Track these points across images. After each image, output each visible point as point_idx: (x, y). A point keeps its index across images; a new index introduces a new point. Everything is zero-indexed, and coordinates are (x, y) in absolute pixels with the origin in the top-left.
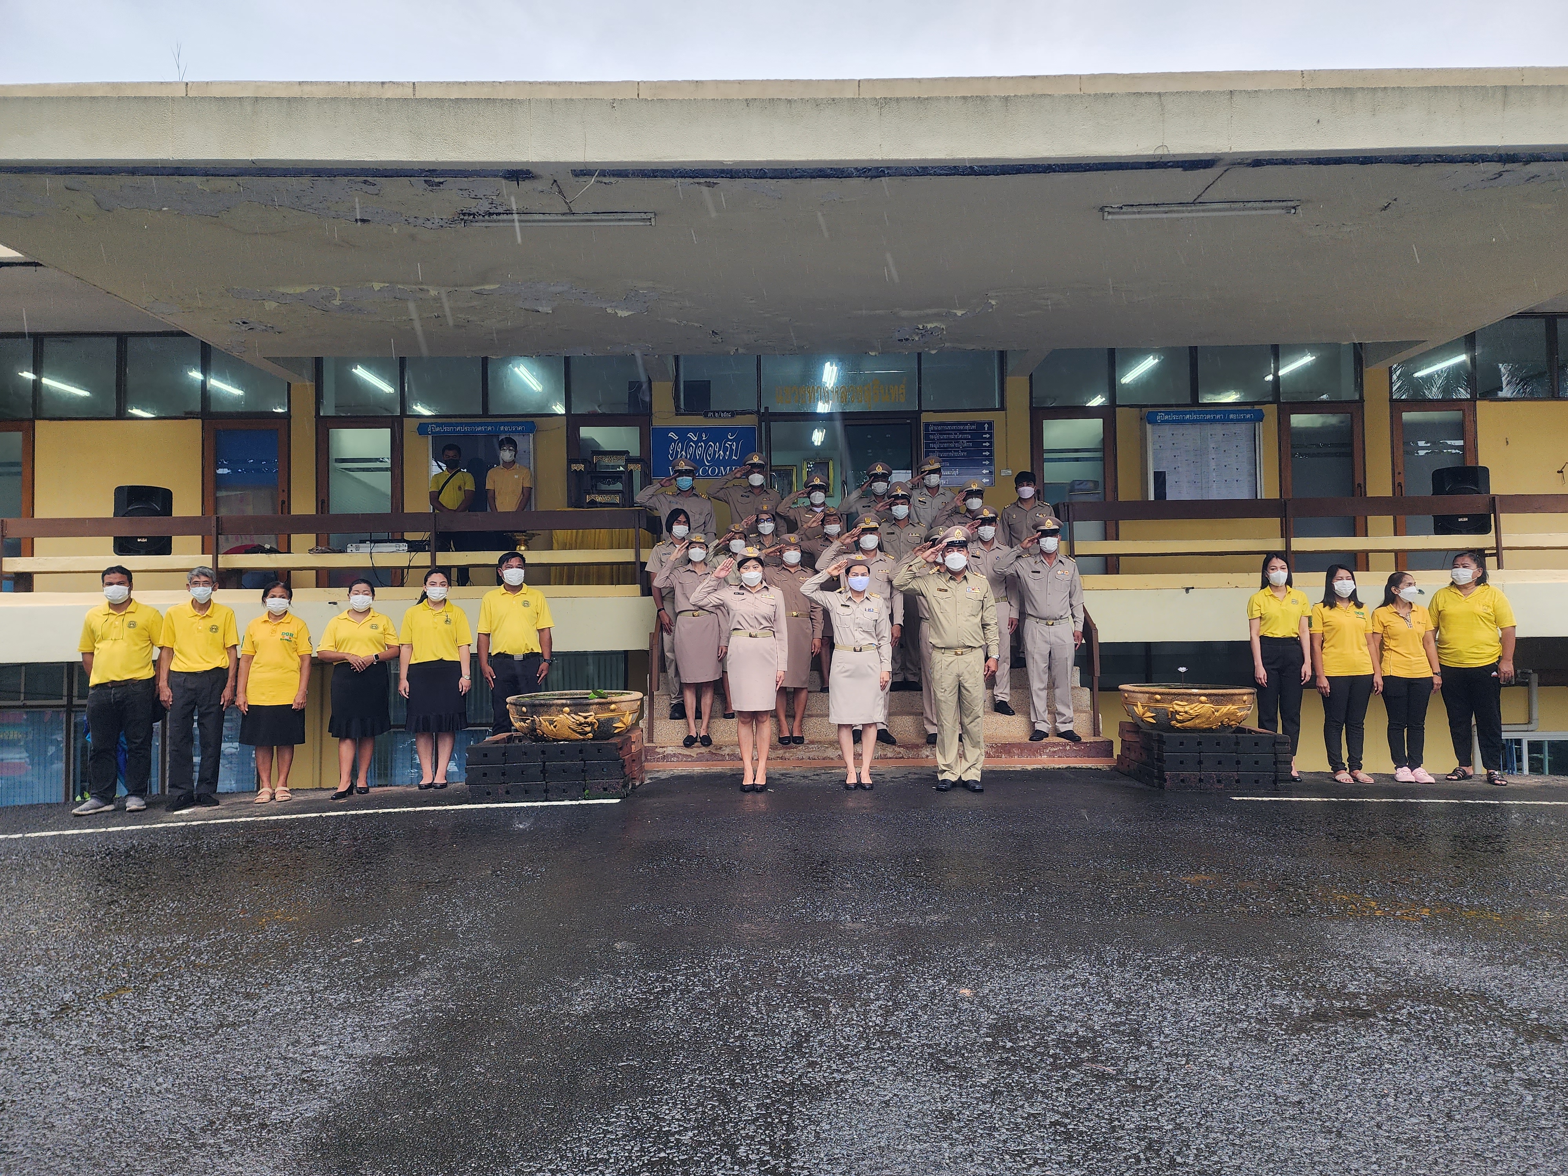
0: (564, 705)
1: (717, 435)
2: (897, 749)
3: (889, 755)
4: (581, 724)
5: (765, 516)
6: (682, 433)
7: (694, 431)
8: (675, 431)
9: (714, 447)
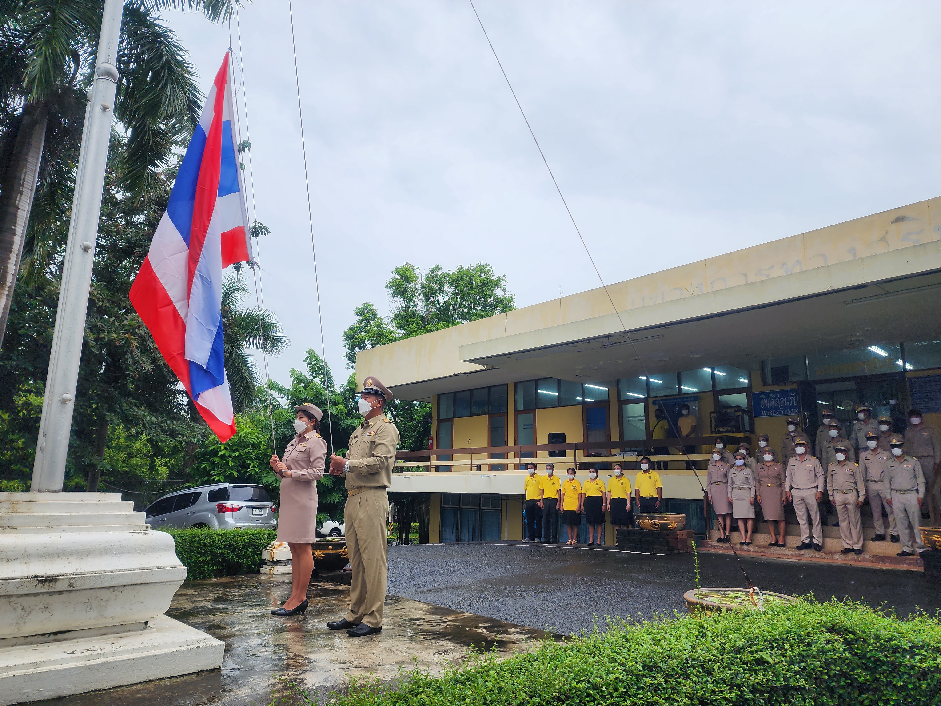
0: (647, 516)
1: (784, 394)
2: (821, 553)
3: (817, 556)
4: (653, 524)
5: (761, 439)
6: (767, 394)
7: (773, 393)
8: (763, 393)
9: (784, 400)
